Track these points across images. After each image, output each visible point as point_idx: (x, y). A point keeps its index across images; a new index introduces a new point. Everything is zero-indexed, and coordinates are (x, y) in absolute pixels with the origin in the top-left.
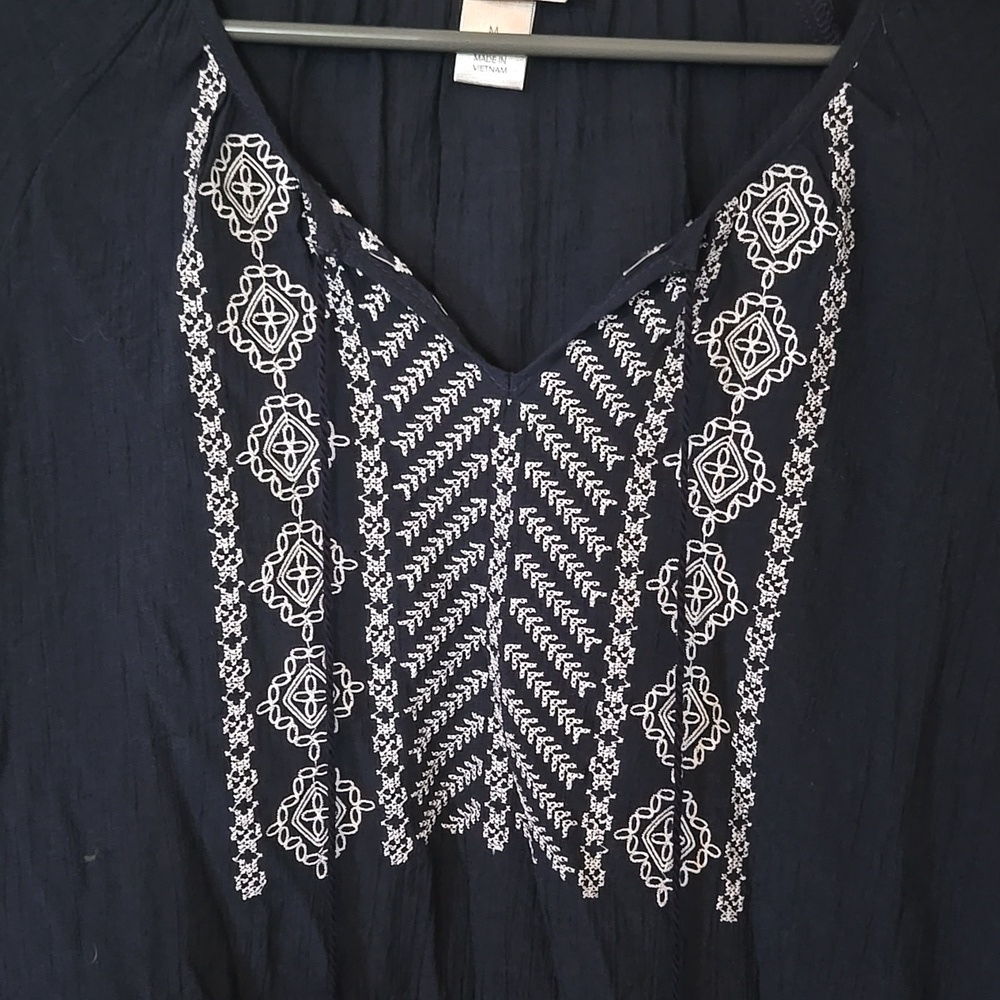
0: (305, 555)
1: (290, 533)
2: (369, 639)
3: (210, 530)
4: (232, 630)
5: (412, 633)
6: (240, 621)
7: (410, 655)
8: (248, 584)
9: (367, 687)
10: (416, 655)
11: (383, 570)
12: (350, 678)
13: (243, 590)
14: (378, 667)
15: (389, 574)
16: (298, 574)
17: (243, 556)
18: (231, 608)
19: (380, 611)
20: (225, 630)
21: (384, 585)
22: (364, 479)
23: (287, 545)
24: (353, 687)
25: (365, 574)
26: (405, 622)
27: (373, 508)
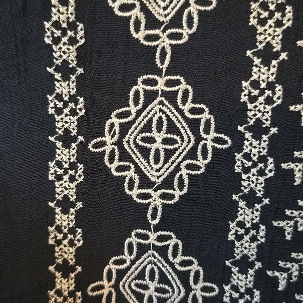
0: (164, 119)
1: (149, 88)
2: (231, 237)
3: (48, 69)
4: (66, 192)
5: (288, 237)
6: (75, 183)
7: (281, 264)
8: (88, 141)
9: (222, 292)
10: (289, 265)
11: (264, 153)
12: (201, 278)
13: (82, 147)
14: (239, 272)
15: (271, 160)
16: (152, 140)
17: (85, 106)
18: (66, 166)
19: (250, 205)
20: (58, 190)
21: (261, 173)
22: (259, 27)
23: (141, 101)
24: (204, 289)
25: (238, 156)
26: (282, 224)
27: (264, 69)
